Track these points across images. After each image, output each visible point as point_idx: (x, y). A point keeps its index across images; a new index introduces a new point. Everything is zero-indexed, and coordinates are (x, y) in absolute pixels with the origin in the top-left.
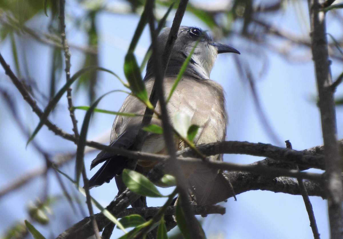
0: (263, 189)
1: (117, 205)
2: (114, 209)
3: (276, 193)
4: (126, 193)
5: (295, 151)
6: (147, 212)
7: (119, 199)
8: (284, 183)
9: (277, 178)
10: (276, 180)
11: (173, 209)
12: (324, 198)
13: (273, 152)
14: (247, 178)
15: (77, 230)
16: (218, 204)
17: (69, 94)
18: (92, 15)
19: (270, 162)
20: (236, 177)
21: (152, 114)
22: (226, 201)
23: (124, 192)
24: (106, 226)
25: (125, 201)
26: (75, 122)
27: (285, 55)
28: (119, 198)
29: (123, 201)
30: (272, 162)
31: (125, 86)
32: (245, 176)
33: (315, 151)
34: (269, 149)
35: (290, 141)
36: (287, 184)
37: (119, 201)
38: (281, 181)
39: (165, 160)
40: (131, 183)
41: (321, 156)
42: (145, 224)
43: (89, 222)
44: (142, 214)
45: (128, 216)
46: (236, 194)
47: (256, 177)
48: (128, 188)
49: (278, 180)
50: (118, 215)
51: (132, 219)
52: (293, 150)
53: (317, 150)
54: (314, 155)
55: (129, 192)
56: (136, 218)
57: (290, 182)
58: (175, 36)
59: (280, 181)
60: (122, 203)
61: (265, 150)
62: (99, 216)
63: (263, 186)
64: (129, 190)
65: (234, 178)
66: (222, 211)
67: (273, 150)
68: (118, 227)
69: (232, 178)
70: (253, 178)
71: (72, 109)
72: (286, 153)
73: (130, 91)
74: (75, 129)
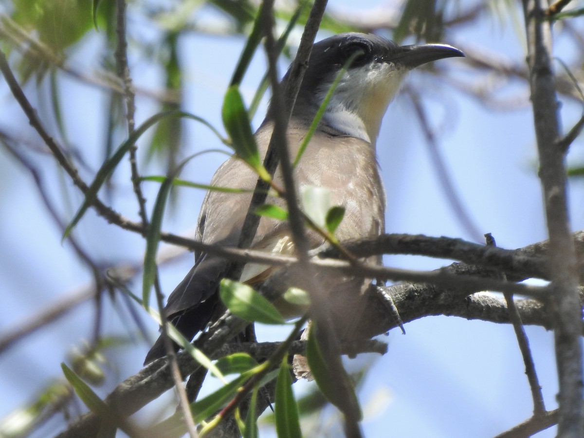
0: (448, 315)
1: (210, 338)
2: (205, 346)
3: (470, 320)
4: (225, 318)
5: (502, 250)
6: (259, 350)
7: (213, 330)
8: (483, 305)
9: (471, 295)
10: (469, 299)
11: (302, 346)
12: (548, 327)
13: (465, 252)
14: (422, 296)
15: (145, 380)
16: (374, 338)
17: (133, 157)
18: (172, 39)
19: (459, 270)
20: (405, 295)
21: (268, 188)
22: (388, 334)
23: (222, 318)
24: (192, 374)
25: (224, 332)
26: (142, 201)
27: (481, 97)
28: (214, 327)
29: (220, 332)
30: (463, 270)
31: (224, 142)
32: (419, 292)
33: (533, 251)
34: (458, 247)
35: (493, 235)
36: (488, 306)
37: (214, 331)
38: (478, 300)
39: (288, 265)
40: (234, 302)
41: (542, 258)
42: (257, 369)
43: (165, 366)
44: (252, 352)
45: (230, 357)
46: (404, 323)
47: (437, 295)
48: (228, 311)
49: (472, 299)
50: (213, 354)
51: (236, 360)
52: (498, 248)
53: (537, 249)
54: (532, 256)
55: (230, 317)
56: (242, 360)
57: (493, 303)
58: (304, 63)
59: (476, 301)
60: (219, 336)
61: (452, 248)
62: (181, 357)
63: (449, 309)
64: (230, 315)
65: (401, 297)
66: (382, 349)
67: (466, 248)
68: (213, 375)
69: (397, 296)
70: (432, 296)
71: (137, 180)
72: (487, 253)
73: (231, 151)
74: (142, 213)
